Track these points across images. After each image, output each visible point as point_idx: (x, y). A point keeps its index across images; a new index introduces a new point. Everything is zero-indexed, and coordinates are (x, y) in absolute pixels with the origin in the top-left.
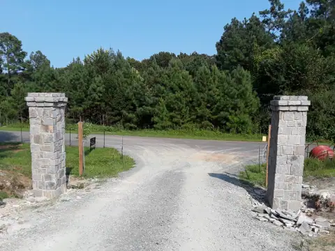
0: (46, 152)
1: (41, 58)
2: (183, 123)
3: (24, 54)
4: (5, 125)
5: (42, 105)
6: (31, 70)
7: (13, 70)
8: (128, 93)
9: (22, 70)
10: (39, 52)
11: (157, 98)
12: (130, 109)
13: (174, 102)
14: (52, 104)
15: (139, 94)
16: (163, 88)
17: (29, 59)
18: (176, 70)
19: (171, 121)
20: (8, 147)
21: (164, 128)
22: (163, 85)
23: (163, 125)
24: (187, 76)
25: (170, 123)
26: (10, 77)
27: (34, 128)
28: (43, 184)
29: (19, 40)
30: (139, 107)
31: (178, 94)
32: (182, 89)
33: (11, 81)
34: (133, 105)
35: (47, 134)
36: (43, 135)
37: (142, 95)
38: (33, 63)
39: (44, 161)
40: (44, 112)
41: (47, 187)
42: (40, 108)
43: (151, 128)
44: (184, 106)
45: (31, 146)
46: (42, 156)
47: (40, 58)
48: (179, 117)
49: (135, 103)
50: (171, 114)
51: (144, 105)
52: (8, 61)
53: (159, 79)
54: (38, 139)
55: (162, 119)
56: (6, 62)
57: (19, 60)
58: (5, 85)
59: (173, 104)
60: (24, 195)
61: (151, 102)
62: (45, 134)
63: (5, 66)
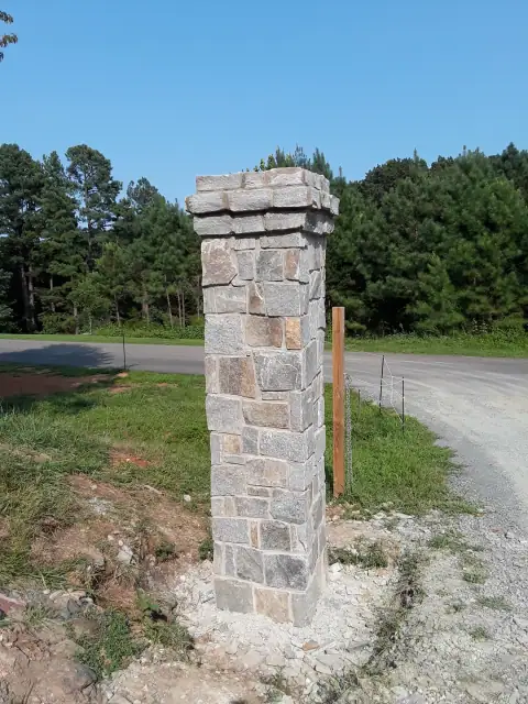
0: (270, 432)
1: (148, 193)
2: (494, 317)
3: (116, 187)
4: (87, 331)
5: (257, 224)
6: (130, 218)
7: (97, 220)
8: (345, 248)
9: (114, 220)
10: (144, 181)
11: (424, 255)
12: (349, 287)
13: (472, 261)
14: (299, 220)
15: (374, 247)
16: (438, 227)
17: (126, 197)
18: (473, 181)
19: (463, 312)
20: (94, 380)
21: (444, 329)
22: (438, 219)
23: (442, 321)
24: (507, 193)
25: (459, 318)
26: (92, 236)
27: (220, 330)
28: (254, 559)
29: (107, 158)
30: (374, 280)
31: (484, 241)
32: (492, 227)
33: (95, 245)
34: (357, 276)
35: (272, 356)
36: (259, 360)
37: (380, 249)
38: (134, 205)
39: (259, 468)
40: (263, 261)
41: (270, 574)
42: (245, 243)
43: (408, 330)
44: (501, 270)
45: (209, 404)
46: (250, 447)
47: (146, 193)
48: (484, 299)
49: (364, 272)
50: (463, 293)
51: (387, 273)
52: (87, 203)
53: (429, 207)
54: (235, 376)
55: (438, 307)
56: (83, 205)
57: (107, 198)
58: (84, 251)
59: (468, 266)
60: (179, 593)
61: (406, 264)
62: (268, 352)
63: (83, 213)
